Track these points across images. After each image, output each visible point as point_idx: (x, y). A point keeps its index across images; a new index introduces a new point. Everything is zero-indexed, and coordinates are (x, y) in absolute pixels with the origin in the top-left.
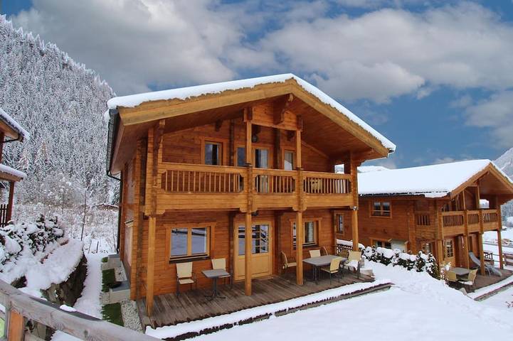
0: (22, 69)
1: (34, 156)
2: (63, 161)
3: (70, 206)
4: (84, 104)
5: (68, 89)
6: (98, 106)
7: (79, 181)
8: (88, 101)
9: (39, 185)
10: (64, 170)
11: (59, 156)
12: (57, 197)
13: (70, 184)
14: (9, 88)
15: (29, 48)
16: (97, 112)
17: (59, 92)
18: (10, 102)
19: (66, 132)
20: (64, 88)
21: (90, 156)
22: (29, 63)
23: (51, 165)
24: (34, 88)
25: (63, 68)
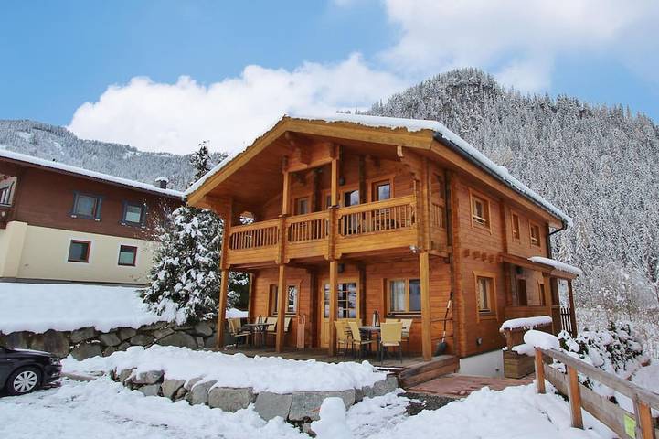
0: (539, 138)
1: (573, 242)
2: (610, 244)
3: (635, 311)
4: (619, 156)
5: (594, 142)
6: (638, 151)
7: (639, 271)
8: (623, 149)
9: (588, 280)
10: (615, 258)
11: (603, 238)
12: (619, 298)
13: (627, 277)
14: (532, 165)
15: (541, 110)
16: (639, 161)
17: (583, 150)
18: (536, 181)
19: (604, 202)
20: (588, 143)
21: (646, 230)
22: (544, 128)
23: (596, 253)
24: (554, 155)
25: (581, 116)
